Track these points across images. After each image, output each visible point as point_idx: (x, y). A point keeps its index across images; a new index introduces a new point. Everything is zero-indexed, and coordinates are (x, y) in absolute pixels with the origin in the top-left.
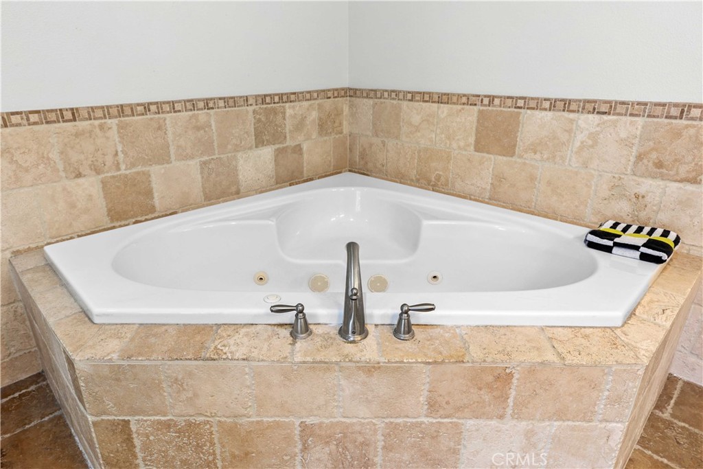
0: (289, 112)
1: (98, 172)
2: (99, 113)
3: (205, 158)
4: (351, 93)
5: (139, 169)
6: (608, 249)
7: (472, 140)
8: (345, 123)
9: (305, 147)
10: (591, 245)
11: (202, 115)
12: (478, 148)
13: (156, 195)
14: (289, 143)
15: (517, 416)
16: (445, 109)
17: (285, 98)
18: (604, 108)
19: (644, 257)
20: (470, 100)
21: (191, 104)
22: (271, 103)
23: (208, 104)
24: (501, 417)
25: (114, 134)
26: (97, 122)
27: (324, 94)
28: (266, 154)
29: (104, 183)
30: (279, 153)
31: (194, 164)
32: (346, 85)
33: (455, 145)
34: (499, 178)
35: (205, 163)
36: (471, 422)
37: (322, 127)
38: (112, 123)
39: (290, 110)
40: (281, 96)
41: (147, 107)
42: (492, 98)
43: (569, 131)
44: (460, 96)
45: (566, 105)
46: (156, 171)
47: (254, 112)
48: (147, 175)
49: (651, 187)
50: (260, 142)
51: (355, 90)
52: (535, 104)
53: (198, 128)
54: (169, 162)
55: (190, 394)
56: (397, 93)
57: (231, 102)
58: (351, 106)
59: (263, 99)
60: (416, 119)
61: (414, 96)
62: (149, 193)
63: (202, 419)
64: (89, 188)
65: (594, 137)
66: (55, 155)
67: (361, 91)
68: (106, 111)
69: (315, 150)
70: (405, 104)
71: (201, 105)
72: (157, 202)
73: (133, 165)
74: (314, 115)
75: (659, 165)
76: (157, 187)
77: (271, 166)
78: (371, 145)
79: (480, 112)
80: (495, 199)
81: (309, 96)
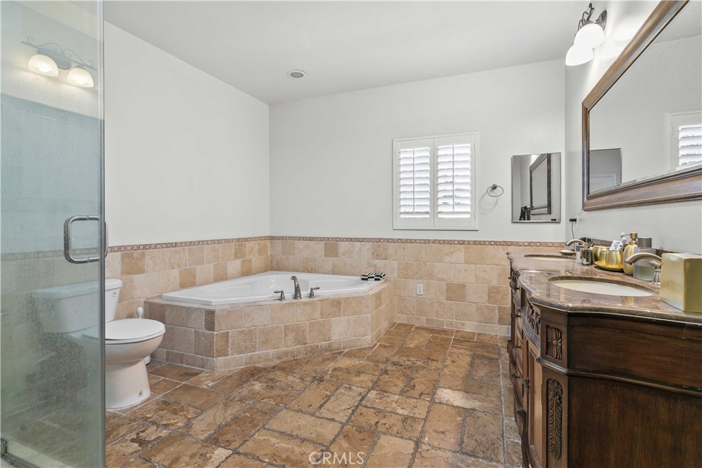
0: (248, 245)
1: (179, 267)
2: (183, 244)
3: (216, 263)
4: (272, 238)
5: (193, 266)
6: (367, 279)
7: (323, 253)
8: (269, 250)
9: (253, 260)
10: (363, 279)
11: (217, 246)
12: (326, 256)
13: (197, 278)
14: (247, 258)
15: (344, 315)
16: (312, 243)
17: (246, 240)
18: (361, 240)
19: (376, 280)
20: (321, 239)
21: (213, 242)
22: (241, 241)
23: (219, 241)
24: (340, 316)
25: (187, 252)
26: (182, 248)
27: (261, 238)
28: (239, 262)
29: (181, 272)
30: (244, 262)
31: (212, 265)
32: (269, 235)
33: (317, 255)
34: (335, 266)
35: (216, 265)
36: (333, 319)
37: (260, 252)
38: (187, 248)
39: (248, 244)
40: (245, 239)
41: (199, 242)
42: (328, 238)
43: (353, 247)
44: (317, 238)
45: (351, 240)
46: (199, 268)
47: (235, 245)
48: (195, 269)
49: (377, 262)
50: (236, 257)
51: (273, 237)
52: (342, 240)
53: (214, 251)
54: (203, 264)
55: (251, 319)
56: (293, 238)
57: (227, 241)
58: (271, 243)
59: (238, 240)
60: (301, 247)
61: (299, 239)
62: (194, 277)
63: (254, 328)
64: (175, 273)
65: (360, 249)
66: (167, 260)
67: (276, 237)
68: (186, 244)
69: (257, 261)
70: (296, 242)
71: (217, 242)
72: (197, 281)
73: (191, 265)
74: (257, 247)
75: (378, 255)
76: (198, 274)
77: (240, 268)
78: (281, 260)
79: (325, 243)
80: (334, 272)
81: (255, 239)
